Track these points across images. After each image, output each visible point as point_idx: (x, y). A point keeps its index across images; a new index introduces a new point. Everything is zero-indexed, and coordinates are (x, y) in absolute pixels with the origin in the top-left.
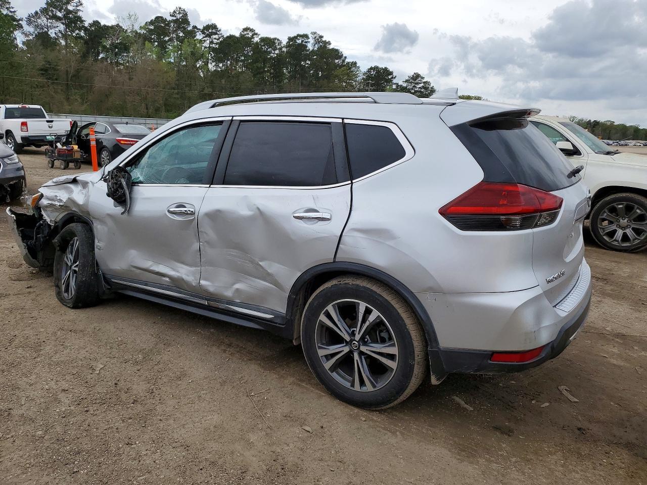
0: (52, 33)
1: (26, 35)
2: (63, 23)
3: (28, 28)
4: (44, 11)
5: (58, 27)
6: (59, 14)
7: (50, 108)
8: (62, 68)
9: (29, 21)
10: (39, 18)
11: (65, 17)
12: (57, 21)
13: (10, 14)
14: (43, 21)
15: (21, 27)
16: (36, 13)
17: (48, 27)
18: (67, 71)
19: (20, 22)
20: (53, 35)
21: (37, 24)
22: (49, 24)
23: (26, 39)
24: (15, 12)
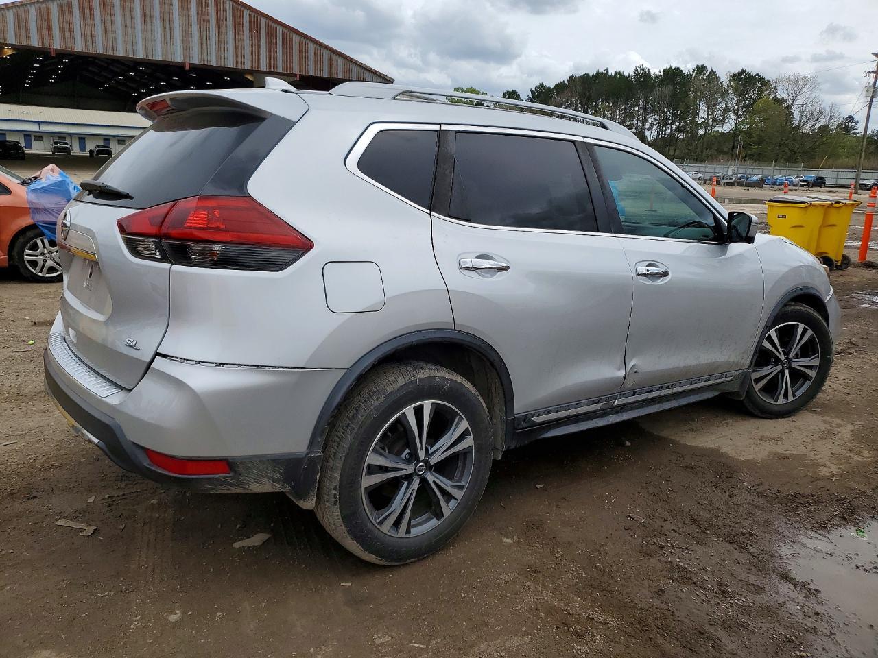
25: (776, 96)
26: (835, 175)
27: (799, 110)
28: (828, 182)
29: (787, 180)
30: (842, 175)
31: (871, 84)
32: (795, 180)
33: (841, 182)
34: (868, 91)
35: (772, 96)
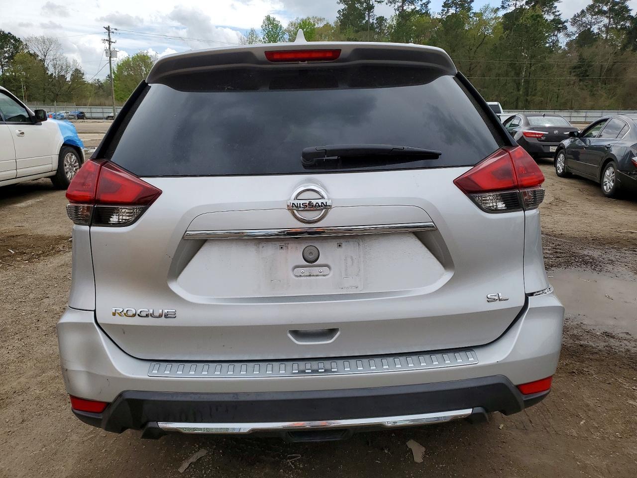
0: (595, 29)
1: (568, 35)
2: (607, 17)
3: (571, 29)
4: (591, 8)
5: (601, 21)
6: (605, 8)
7: (571, 105)
8: (596, 64)
9: (574, 21)
10: (584, 16)
11: (611, 10)
12: (602, 15)
13: (557, 18)
14: (588, 18)
15: (565, 28)
16: (583, 11)
17: (591, 24)
18: (602, 66)
19: (565, 24)
20: (596, 31)
21: (581, 22)
22: (593, 21)
23: (568, 39)
24: (560, 15)
25: (29, 51)
26: (89, 110)
27: (52, 63)
28: (87, 115)
29: (59, 115)
30: (94, 110)
31: (108, 48)
32: (65, 115)
33: (94, 115)
34: (107, 53)
35: (26, 51)
